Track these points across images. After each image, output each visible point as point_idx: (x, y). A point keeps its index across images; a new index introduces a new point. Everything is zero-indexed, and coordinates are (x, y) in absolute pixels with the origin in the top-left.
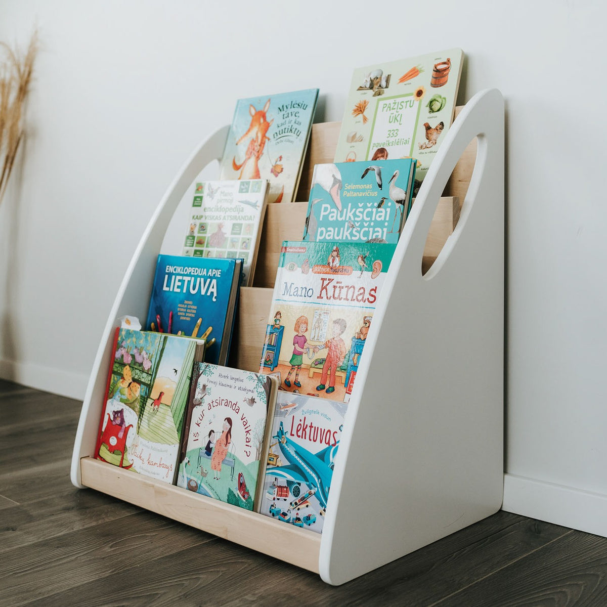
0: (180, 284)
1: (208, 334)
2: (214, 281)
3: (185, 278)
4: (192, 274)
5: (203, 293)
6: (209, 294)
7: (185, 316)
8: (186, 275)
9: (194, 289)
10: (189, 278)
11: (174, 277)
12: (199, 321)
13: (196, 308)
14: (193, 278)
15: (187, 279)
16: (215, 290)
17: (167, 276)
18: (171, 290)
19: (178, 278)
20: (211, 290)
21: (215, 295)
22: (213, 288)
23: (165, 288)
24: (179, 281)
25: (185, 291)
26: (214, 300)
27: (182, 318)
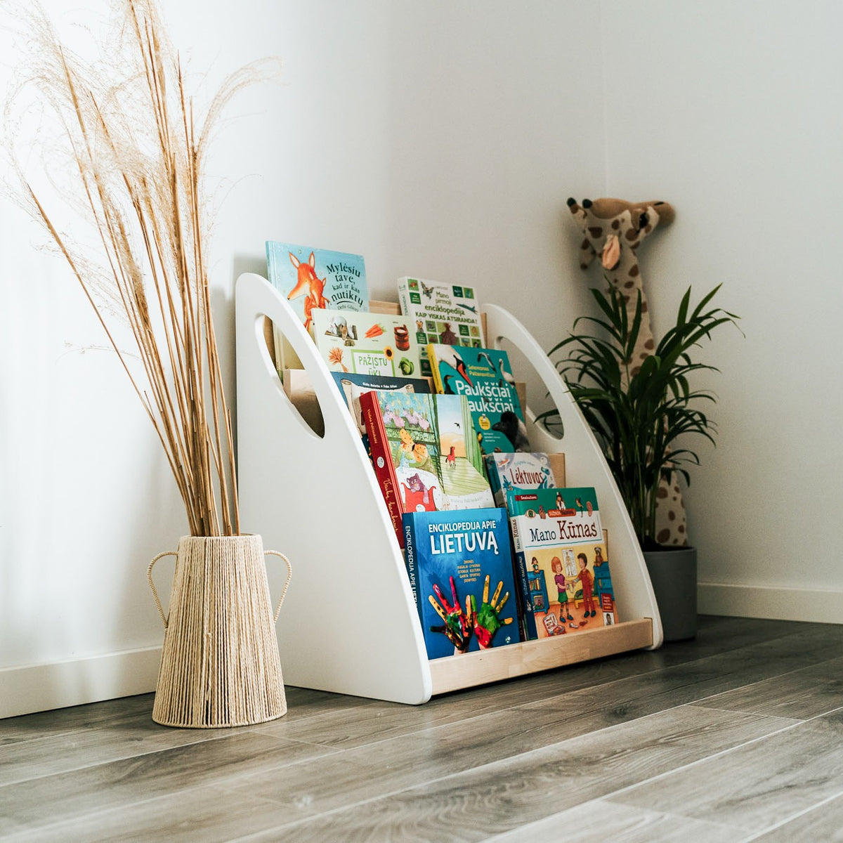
0: (452, 543)
1: (500, 589)
2: (491, 534)
3: (456, 536)
4: (464, 529)
5: (482, 547)
6: (489, 548)
7: (469, 578)
8: (457, 532)
9: (471, 546)
10: (462, 535)
11: (442, 537)
12: (487, 579)
13: (479, 565)
14: (466, 534)
15: (459, 536)
16: (494, 543)
17: (432, 537)
18: (443, 552)
19: (448, 537)
20: (490, 543)
21: (496, 547)
22: (492, 540)
23: (434, 552)
24: (450, 540)
25: (460, 550)
26: (497, 553)
27: (466, 581)
